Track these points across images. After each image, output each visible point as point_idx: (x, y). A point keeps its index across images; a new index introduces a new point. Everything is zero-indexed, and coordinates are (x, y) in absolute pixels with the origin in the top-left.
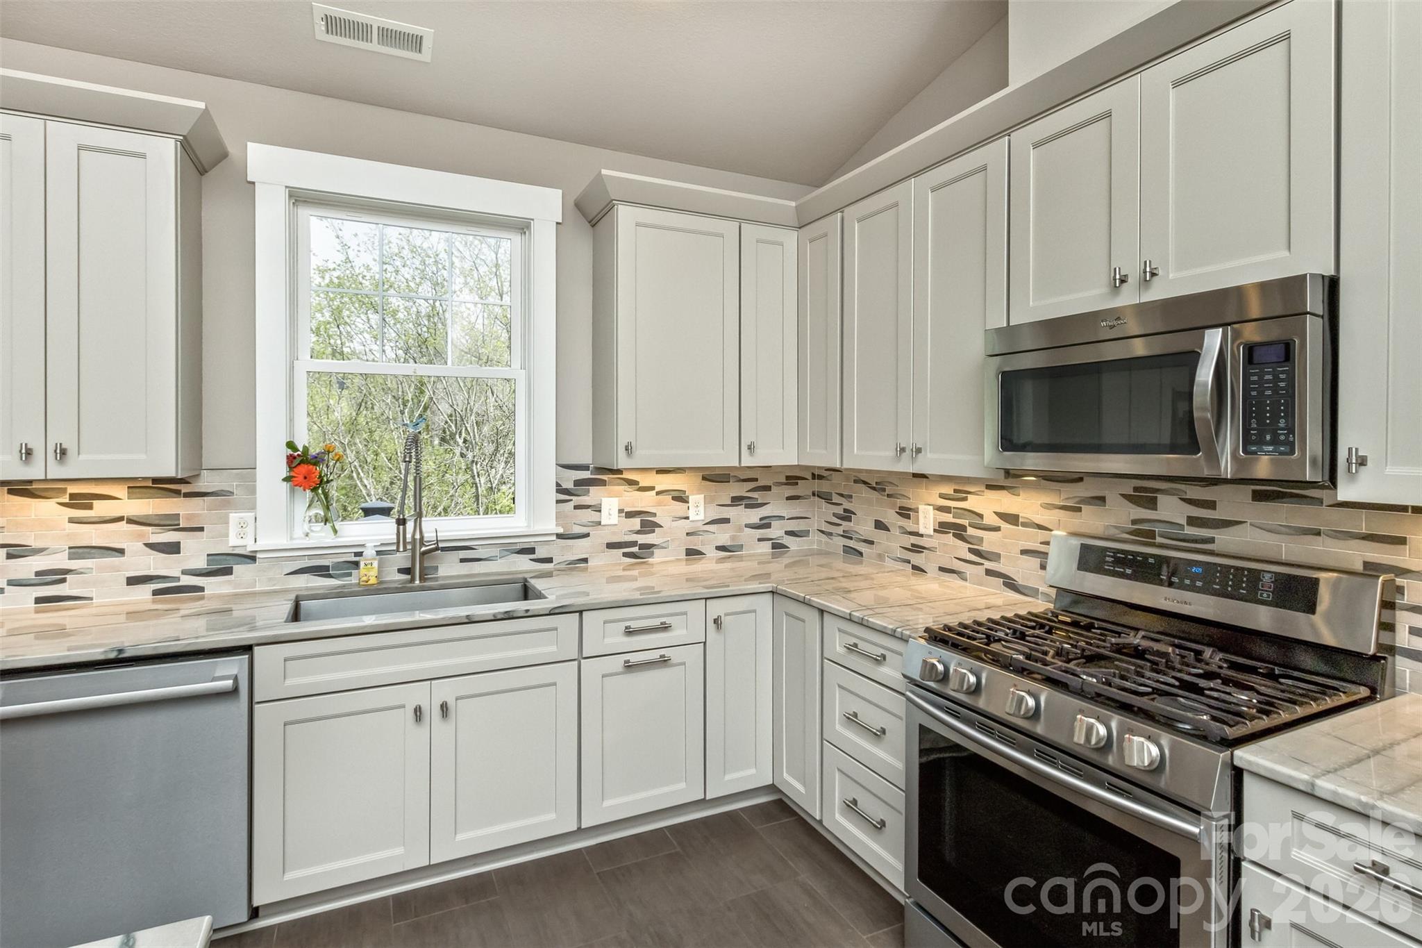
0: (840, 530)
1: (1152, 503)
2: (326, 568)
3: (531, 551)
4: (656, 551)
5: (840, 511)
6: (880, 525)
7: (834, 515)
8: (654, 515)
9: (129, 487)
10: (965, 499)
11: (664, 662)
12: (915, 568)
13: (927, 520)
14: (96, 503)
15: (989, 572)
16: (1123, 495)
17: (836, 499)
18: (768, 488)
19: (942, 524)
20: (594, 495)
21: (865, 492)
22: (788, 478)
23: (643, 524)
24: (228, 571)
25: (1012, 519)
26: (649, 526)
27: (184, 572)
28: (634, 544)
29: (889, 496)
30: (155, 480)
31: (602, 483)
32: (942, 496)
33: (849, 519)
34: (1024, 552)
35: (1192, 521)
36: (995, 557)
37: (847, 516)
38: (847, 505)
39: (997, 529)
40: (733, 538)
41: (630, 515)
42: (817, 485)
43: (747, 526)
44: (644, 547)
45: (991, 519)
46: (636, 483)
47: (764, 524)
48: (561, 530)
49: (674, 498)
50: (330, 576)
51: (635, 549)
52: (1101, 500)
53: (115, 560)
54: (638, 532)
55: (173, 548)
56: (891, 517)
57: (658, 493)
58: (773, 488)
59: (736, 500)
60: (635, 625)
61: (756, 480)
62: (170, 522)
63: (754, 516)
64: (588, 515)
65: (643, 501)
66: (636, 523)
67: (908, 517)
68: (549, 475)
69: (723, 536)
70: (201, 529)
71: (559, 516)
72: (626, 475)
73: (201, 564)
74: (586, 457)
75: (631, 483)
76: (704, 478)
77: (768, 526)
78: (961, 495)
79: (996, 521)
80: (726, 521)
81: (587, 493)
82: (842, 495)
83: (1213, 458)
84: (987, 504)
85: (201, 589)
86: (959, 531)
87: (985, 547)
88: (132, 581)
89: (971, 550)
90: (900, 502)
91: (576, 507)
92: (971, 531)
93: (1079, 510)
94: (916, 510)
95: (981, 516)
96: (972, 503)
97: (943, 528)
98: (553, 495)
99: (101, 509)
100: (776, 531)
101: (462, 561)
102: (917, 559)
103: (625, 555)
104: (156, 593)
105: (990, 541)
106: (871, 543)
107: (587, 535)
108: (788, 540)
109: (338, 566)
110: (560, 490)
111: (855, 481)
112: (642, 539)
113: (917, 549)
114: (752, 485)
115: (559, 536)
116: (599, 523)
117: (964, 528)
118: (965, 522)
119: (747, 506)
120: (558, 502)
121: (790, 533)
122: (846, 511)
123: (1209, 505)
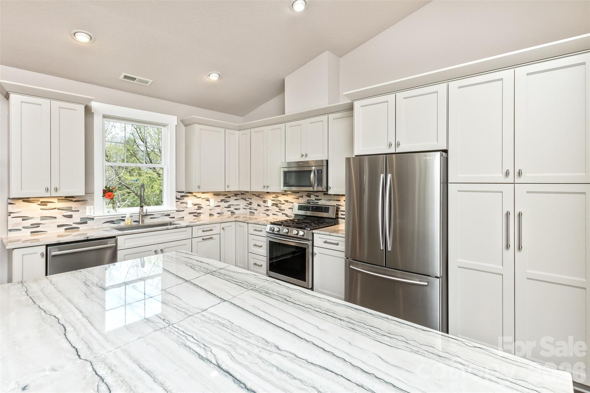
0: (248, 207)
1: (310, 197)
2: (114, 221)
3: (169, 215)
4: (201, 214)
5: (248, 202)
6: (259, 205)
7: (247, 204)
8: (201, 205)
9: (58, 199)
10: (278, 198)
11: (211, 238)
12: (267, 215)
13: (270, 203)
14: (48, 204)
15: (283, 214)
16: (306, 195)
17: (247, 199)
18: (230, 197)
19: (273, 204)
20: (186, 199)
21: (255, 197)
22: (235, 194)
23: (198, 207)
24: (86, 223)
25: (287, 201)
26: (200, 208)
27: (74, 223)
28: (196, 213)
29: (261, 198)
30: (66, 197)
31: (188, 196)
32: (273, 197)
33: (251, 204)
34: (289, 208)
35: (316, 199)
36: (284, 210)
37: (250, 204)
38: (250, 201)
39: (284, 204)
40: (221, 211)
41: (195, 205)
42: (242, 196)
43: (225, 207)
44: (199, 213)
45: (283, 202)
46: (196, 196)
47: (229, 207)
48: (177, 209)
49: (206, 200)
50: (115, 223)
52: (302, 196)
53: (54, 220)
54: (197, 210)
55: (70, 217)
56: (261, 203)
57: (202, 199)
58: (231, 197)
59: (222, 200)
60: (205, 230)
61: (227, 195)
62: (70, 209)
63: (226, 204)
64: (184, 205)
65: (198, 201)
66: (196, 207)
67: (265, 203)
68: (174, 194)
69: (218, 210)
70: (78, 211)
71: (177, 206)
72: (194, 194)
73: (79, 221)
74: (183, 190)
75: (195, 196)
76: (214, 195)
77: (230, 207)
78: (277, 197)
79: (284, 202)
80: (219, 206)
81: (184, 199)
82: (249, 198)
83: (313, 188)
84: (282, 198)
85: (79, 228)
86: (276, 205)
87: (282, 208)
88: (59, 226)
89: (279, 209)
90: (263, 199)
91: (181, 203)
92: (279, 205)
93: (299, 199)
94: (267, 201)
95: (281, 201)
96: (279, 198)
97: (273, 205)
98: (175, 200)
99: (49, 205)
100: (232, 209)
101: (151, 218)
102: (268, 213)
103: (194, 216)
104: (66, 229)
105: (283, 207)
106: (257, 210)
107: (184, 211)
108: (235, 211)
109: (117, 220)
110: (177, 198)
111: (253, 195)
112: (198, 211)
113: (267, 210)
114: (226, 196)
115: (177, 211)
116: (187, 207)
117: (277, 204)
118: (278, 203)
119: (225, 202)
120: (176, 201)
121: (236, 209)
122: (250, 202)
123: (318, 196)
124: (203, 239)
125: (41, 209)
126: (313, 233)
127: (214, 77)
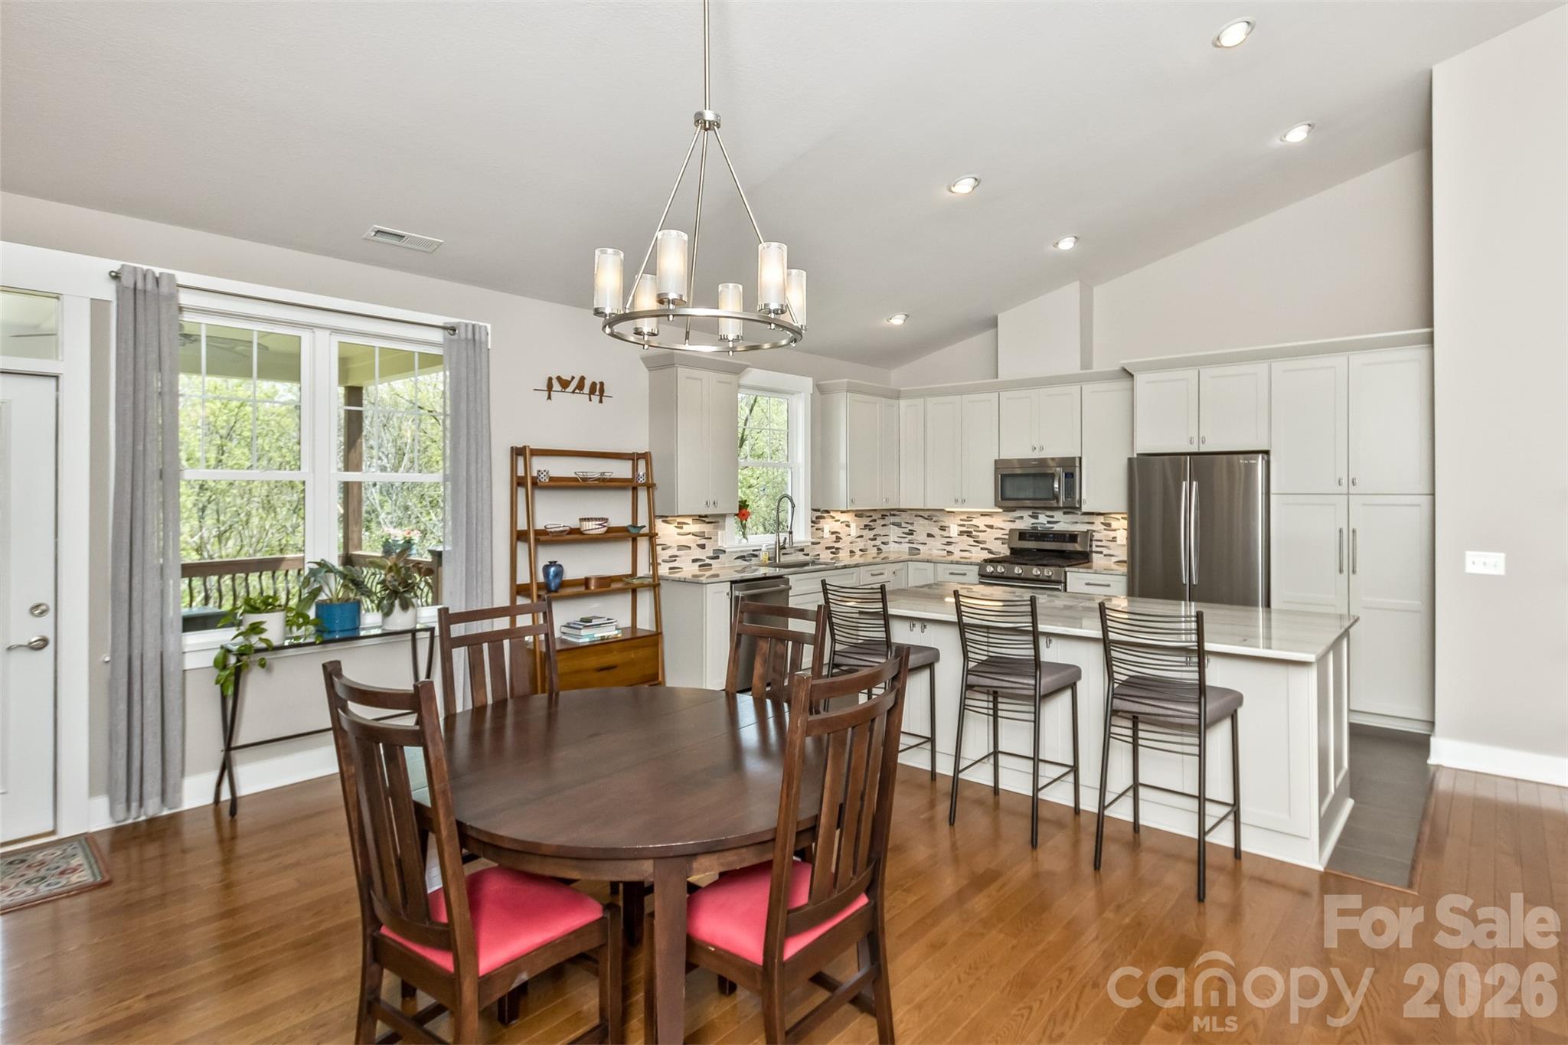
0: (907, 540)
1: (1037, 518)
2: (744, 557)
3: (803, 550)
4: (840, 550)
5: (907, 531)
6: (930, 535)
7: (903, 533)
8: (840, 533)
9: (692, 519)
10: (971, 520)
12: (948, 552)
13: (954, 530)
14: (684, 526)
15: (982, 549)
16: (1030, 516)
17: (904, 525)
18: (875, 521)
19: (961, 532)
20: (822, 524)
21: (921, 521)
22: (882, 515)
23: (837, 537)
24: (718, 557)
25: (991, 527)
26: (838, 539)
27: (707, 557)
28: (833, 547)
29: (935, 522)
30: (700, 516)
31: (823, 518)
32: (961, 520)
33: (912, 534)
34: (996, 539)
35: (1049, 522)
36: (984, 542)
37: (911, 533)
38: (911, 528)
39: (985, 531)
40: (865, 545)
41: (832, 533)
42: (893, 519)
43: (869, 539)
44: (837, 549)
45: (982, 528)
46: (835, 518)
48: (814, 540)
49: (847, 525)
50: (746, 560)
51: (834, 550)
52: (1022, 517)
54: (835, 542)
55: (703, 547)
56: (936, 531)
57: (842, 523)
58: (877, 520)
59: (866, 526)
61: (871, 516)
62: (703, 535)
63: (871, 534)
64: (820, 533)
65: (837, 526)
66: (834, 537)
67: (945, 530)
68: (809, 514)
69: (861, 544)
70: (711, 538)
71: (812, 534)
72: (831, 514)
73: (711, 554)
74: (819, 505)
75: (833, 518)
76: (856, 516)
77: (875, 539)
78: (970, 519)
79: (985, 528)
80: (863, 536)
81: (820, 523)
82: (908, 523)
83: (1058, 501)
84: (981, 522)
85: (711, 565)
86: (969, 534)
87: (980, 539)
88: (693, 561)
89: (974, 541)
90: (940, 524)
91: (817, 530)
92: (974, 533)
93: (1014, 521)
94: (949, 527)
95: (978, 527)
96: (975, 522)
97: (962, 533)
98: (810, 524)
99: (686, 529)
100: (878, 542)
102: (949, 548)
103: (831, 552)
104: (700, 566)
105: (982, 536)
106: (925, 544)
107: (819, 543)
108: (882, 547)
110: (812, 522)
111: (916, 516)
112: (836, 545)
113: (949, 544)
114: (870, 519)
115: (811, 543)
116: (823, 537)
117: (971, 532)
118: (972, 530)
119: (870, 530)
120: (811, 526)
121: (883, 543)
122: (910, 530)
123: (1052, 517)
125: (679, 534)
126: (1066, 573)
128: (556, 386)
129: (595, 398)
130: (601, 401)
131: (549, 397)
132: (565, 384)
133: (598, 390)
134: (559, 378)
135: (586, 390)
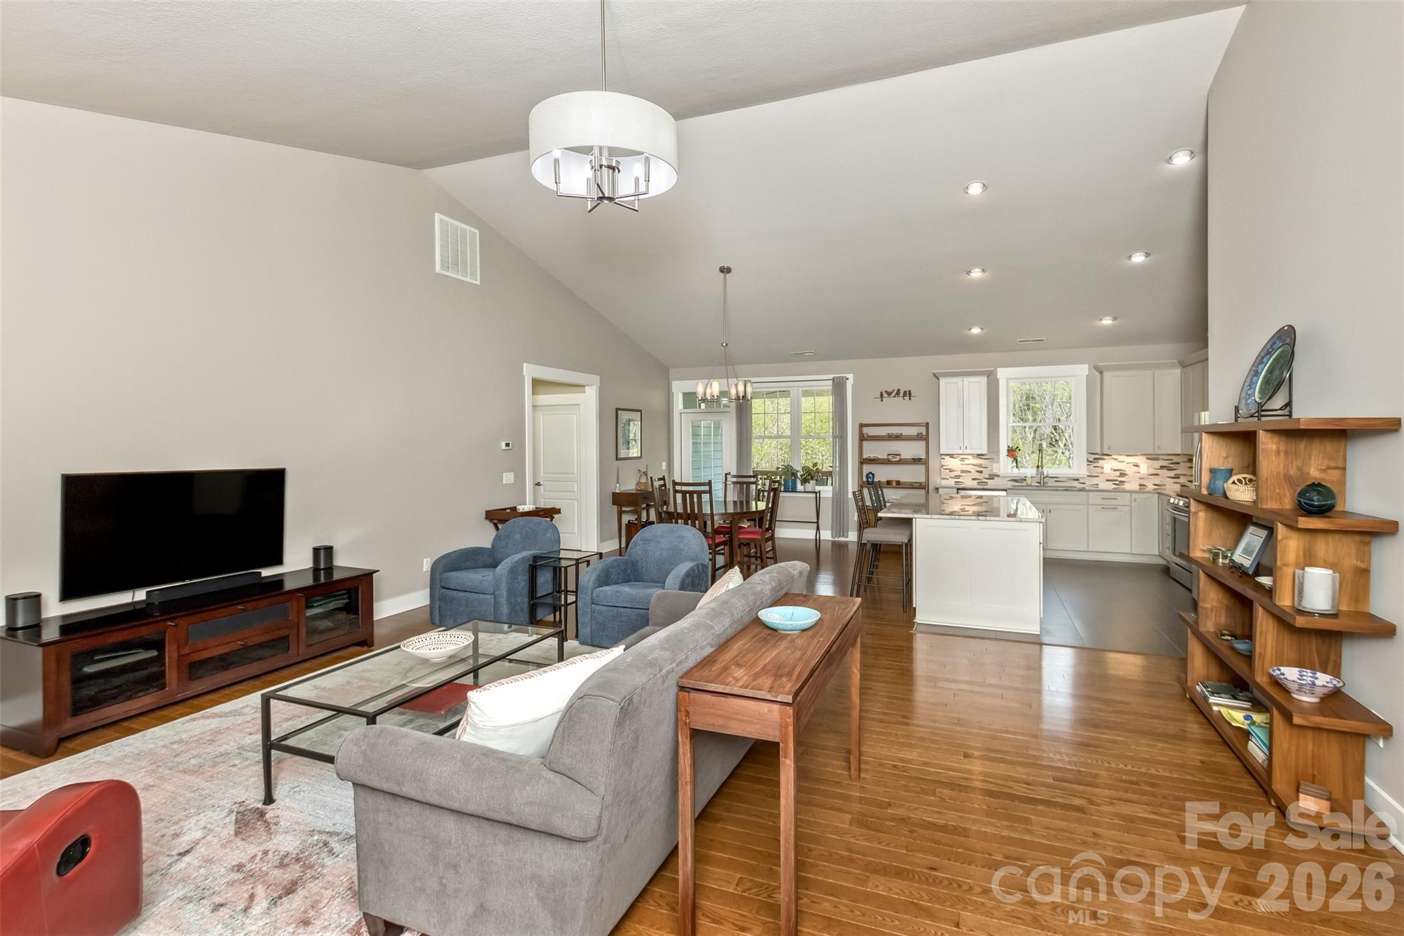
2: (1017, 480)
3: (1078, 480)
4: (1126, 483)
8: (1124, 471)
9: (973, 456)
11: (1115, 509)
14: (966, 460)
18: (1179, 463)
20: (1101, 463)
23: (1121, 474)
24: (993, 479)
26: (1123, 475)
28: (1117, 480)
30: (978, 455)
31: (1104, 459)
41: (1115, 470)
43: (1168, 477)
44: (1120, 482)
46: (1116, 459)
47: (1177, 477)
48: (1088, 474)
49: (1134, 466)
50: (1018, 482)
51: (1117, 482)
53: (969, 474)
54: (1119, 477)
55: (981, 472)
57: (1128, 463)
58: (1181, 463)
59: (1162, 467)
60: (1105, 497)
62: (980, 466)
63: (1172, 474)
64: (1099, 470)
65: (1121, 466)
66: (1118, 473)
68: (1084, 456)
70: (987, 467)
71: (1088, 470)
72: (1113, 457)
73: (987, 477)
74: (1098, 451)
76: (1147, 459)
80: (1158, 475)
81: (1098, 462)
88: (973, 479)
91: (1094, 467)
98: (1086, 463)
99: (967, 462)
101: (1056, 481)
103: (1114, 484)
104: (978, 482)
107: (1098, 476)
109: (1020, 480)
110: (1088, 461)
112: (1120, 479)
114: (1171, 462)
115: (1088, 476)
116: (1102, 473)
119: (1168, 470)
120: (1088, 465)
124: (1103, 508)
125: (962, 464)
127: (1107, 322)
128: (885, 395)
129: (907, 398)
130: (910, 399)
131: (882, 400)
132: (889, 394)
133: (908, 394)
134: (886, 392)
135: (901, 395)
